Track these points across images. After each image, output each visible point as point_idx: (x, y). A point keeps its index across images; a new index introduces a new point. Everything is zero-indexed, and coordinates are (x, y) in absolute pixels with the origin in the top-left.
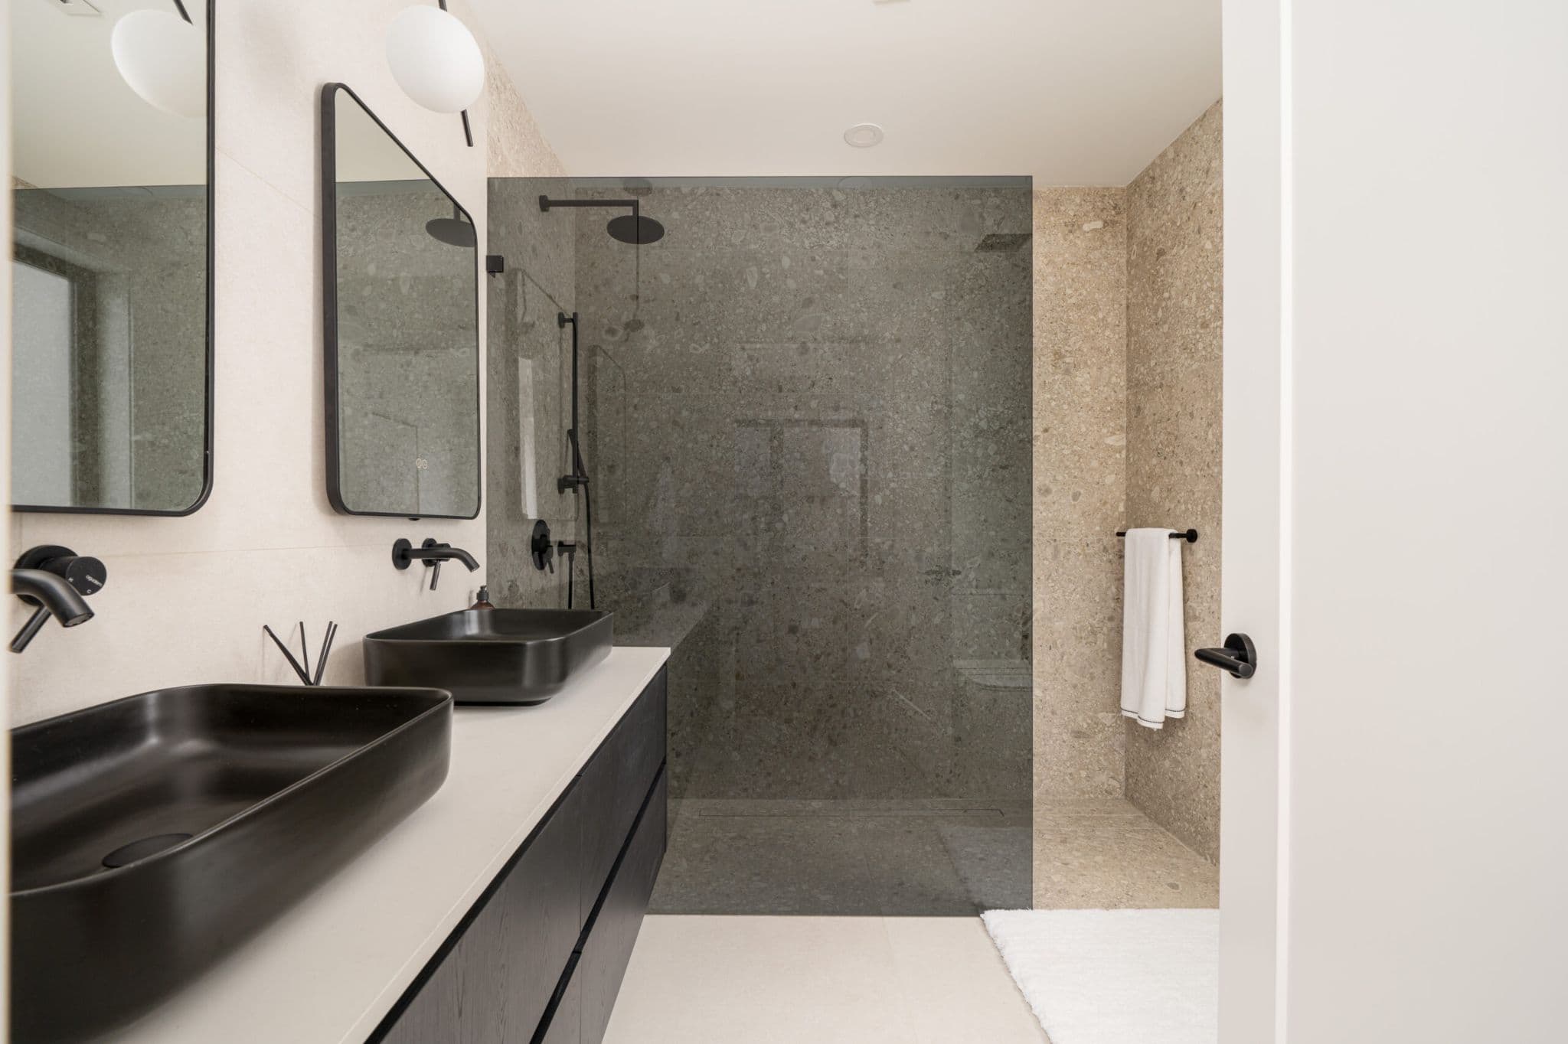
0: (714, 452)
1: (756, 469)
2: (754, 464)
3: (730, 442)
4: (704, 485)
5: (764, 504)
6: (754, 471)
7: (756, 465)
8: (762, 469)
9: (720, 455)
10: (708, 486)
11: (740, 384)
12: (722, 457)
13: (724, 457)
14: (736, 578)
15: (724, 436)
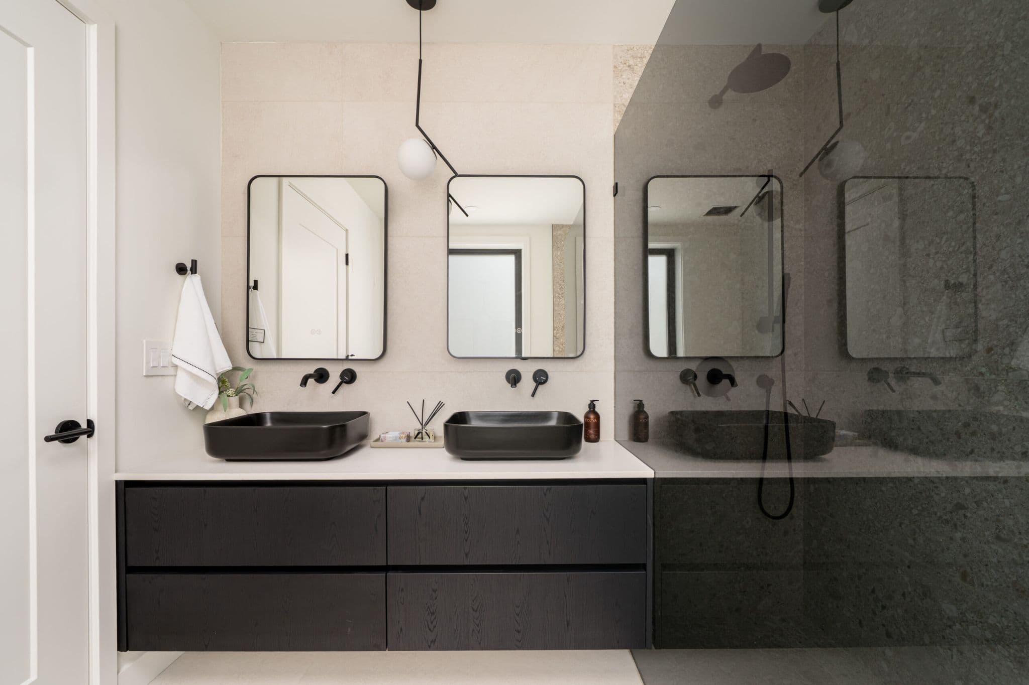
0: (931, 262)
1: (994, 273)
2: (990, 267)
3: (953, 244)
4: (919, 308)
5: (1008, 326)
6: (992, 277)
7: (994, 268)
8: (1004, 271)
9: (939, 264)
10: (925, 309)
11: (968, 156)
12: (942, 268)
13: (945, 266)
14: (963, 436)
15: (945, 237)
